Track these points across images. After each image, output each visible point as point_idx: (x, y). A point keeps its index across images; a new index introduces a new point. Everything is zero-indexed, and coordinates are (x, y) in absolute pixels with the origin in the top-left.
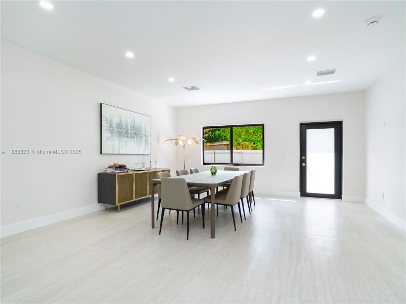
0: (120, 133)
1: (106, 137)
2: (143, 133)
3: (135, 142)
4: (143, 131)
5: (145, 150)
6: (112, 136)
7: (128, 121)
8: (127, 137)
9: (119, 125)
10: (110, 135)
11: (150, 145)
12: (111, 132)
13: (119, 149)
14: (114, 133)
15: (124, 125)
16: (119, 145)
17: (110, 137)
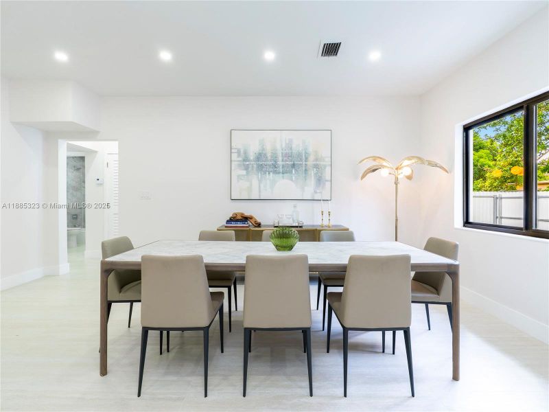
0: (261, 168)
1: (238, 176)
2: (310, 162)
3: (292, 180)
4: (311, 158)
5: (316, 192)
6: (247, 173)
7: (278, 147)
8: (276, 172)
9: (260, 156)
10: (244, 172)
11: (328, 184)
12: (246, 168)
13: (260, 191)
14: (250, 169)
15: (269, 155)
16: (260, 186)
17: (244, 175)
